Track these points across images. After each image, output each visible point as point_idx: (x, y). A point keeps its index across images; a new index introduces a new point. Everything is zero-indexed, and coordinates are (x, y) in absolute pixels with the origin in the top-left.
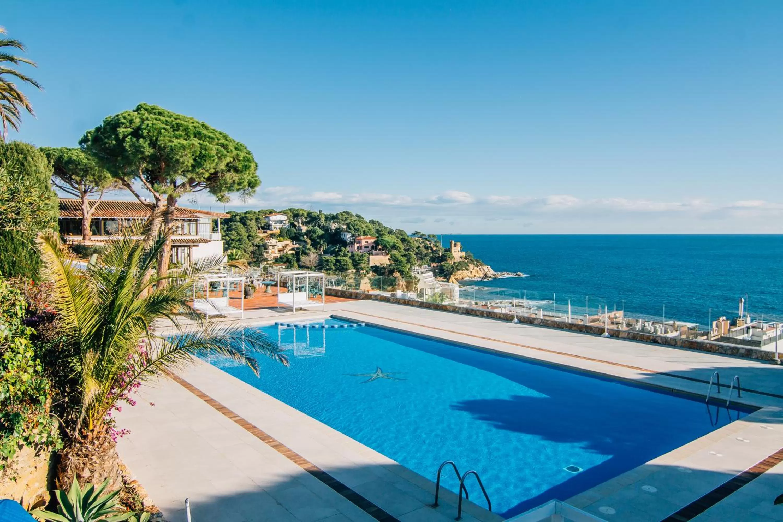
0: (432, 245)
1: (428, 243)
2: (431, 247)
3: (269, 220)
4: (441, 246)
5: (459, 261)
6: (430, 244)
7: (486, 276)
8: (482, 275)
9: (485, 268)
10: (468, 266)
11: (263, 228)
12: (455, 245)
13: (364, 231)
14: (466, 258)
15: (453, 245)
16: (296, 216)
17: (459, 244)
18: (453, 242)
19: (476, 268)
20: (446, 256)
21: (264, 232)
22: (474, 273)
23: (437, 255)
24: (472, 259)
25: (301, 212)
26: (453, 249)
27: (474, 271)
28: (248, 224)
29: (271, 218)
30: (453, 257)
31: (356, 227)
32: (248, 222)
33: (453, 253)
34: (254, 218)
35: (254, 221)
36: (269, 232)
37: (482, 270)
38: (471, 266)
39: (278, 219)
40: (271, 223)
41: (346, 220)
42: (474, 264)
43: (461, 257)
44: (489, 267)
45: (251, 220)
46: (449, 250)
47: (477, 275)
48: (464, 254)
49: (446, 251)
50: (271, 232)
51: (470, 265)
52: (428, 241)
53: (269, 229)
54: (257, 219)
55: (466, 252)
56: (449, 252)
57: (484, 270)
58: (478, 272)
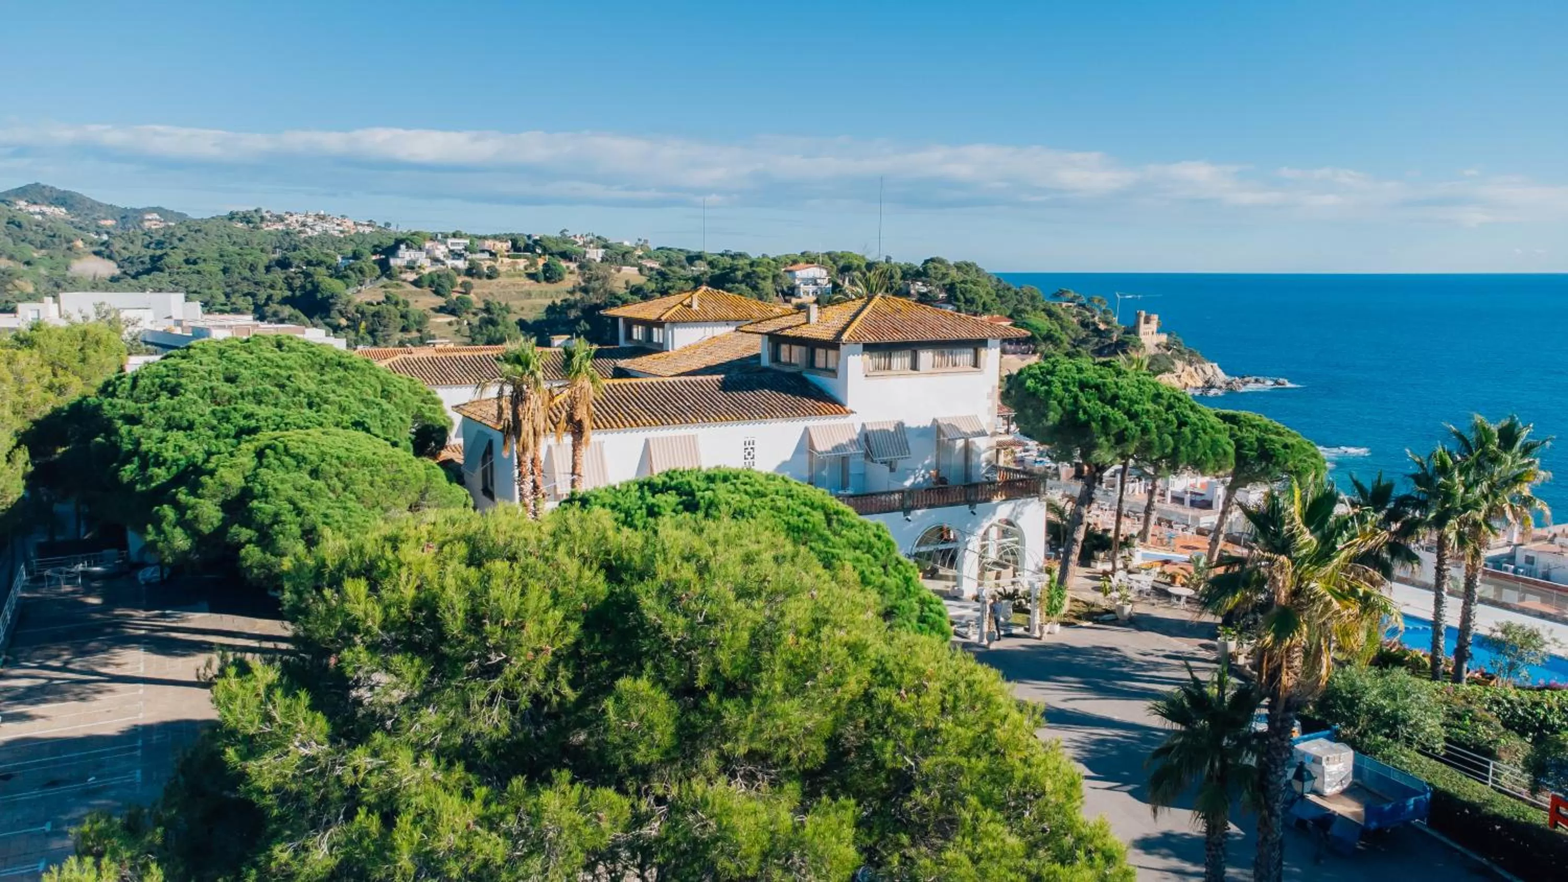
0: (1096, 319)
1: (1088, 314)
2: (1094, 324)
3: (794, 278)
4: (1116, 323)
5: (1153, 353)
6: (1093, 316)
7: (1209, 385)
8: (1200, 384)
9: (1208, 367)
10: (1173, 364)
11: (784, 294)
12: (1147, 321)
13: (984, 304)
14: (1168, 348)
15: (1142, 320)
16: (846, 269)
17: (1155, 317)
18: (1143, 313)
19: (1188, 368)
20: (1127, 343)
21: (786, 301)
22: (1185, 378)
23: (1109, 341)
24: (1182, 349)
25: (856, 262)
26: (1143, 328)
27: (1184, 375)
28: (760, 286)
29: (798, 273)
30: (1142, 346)
31: (968, 296)
32: (762, 284)
33: (1142, 337)
34: (770, 274)
35: (770, 281)
36: (794, 301)
37: (1199, 371)
38: (1179, 364)
39: (811, 275)
40: (797, 282)
41: (942, 279)
42: (1184, 359)
43: (1157, 345)
44: (1215, 365)
45: (764, 279)
46: (1133, 330)
47: (1191, 383)
48: (1164, 338)
49: (1127, 332)
50: (799, 301)
51: (1177, 362)
52: (1088, 310)
53: (793, 295)
54: (775, 277)
55: (1169, 334)
56: (1133, 336)
57: (1204, 372)
58: (1192, 377)
